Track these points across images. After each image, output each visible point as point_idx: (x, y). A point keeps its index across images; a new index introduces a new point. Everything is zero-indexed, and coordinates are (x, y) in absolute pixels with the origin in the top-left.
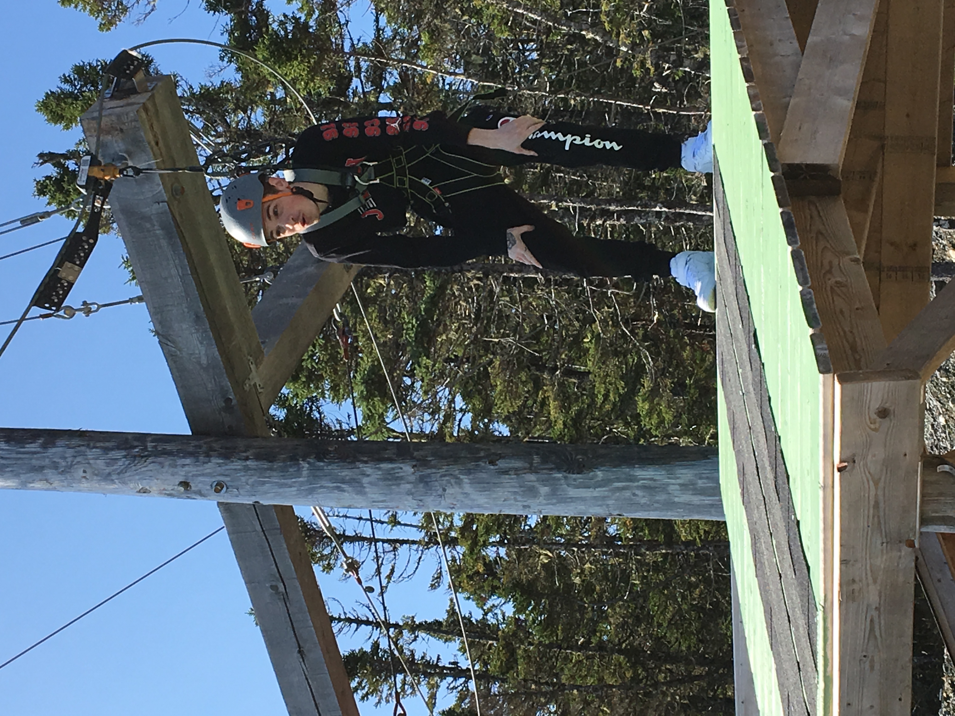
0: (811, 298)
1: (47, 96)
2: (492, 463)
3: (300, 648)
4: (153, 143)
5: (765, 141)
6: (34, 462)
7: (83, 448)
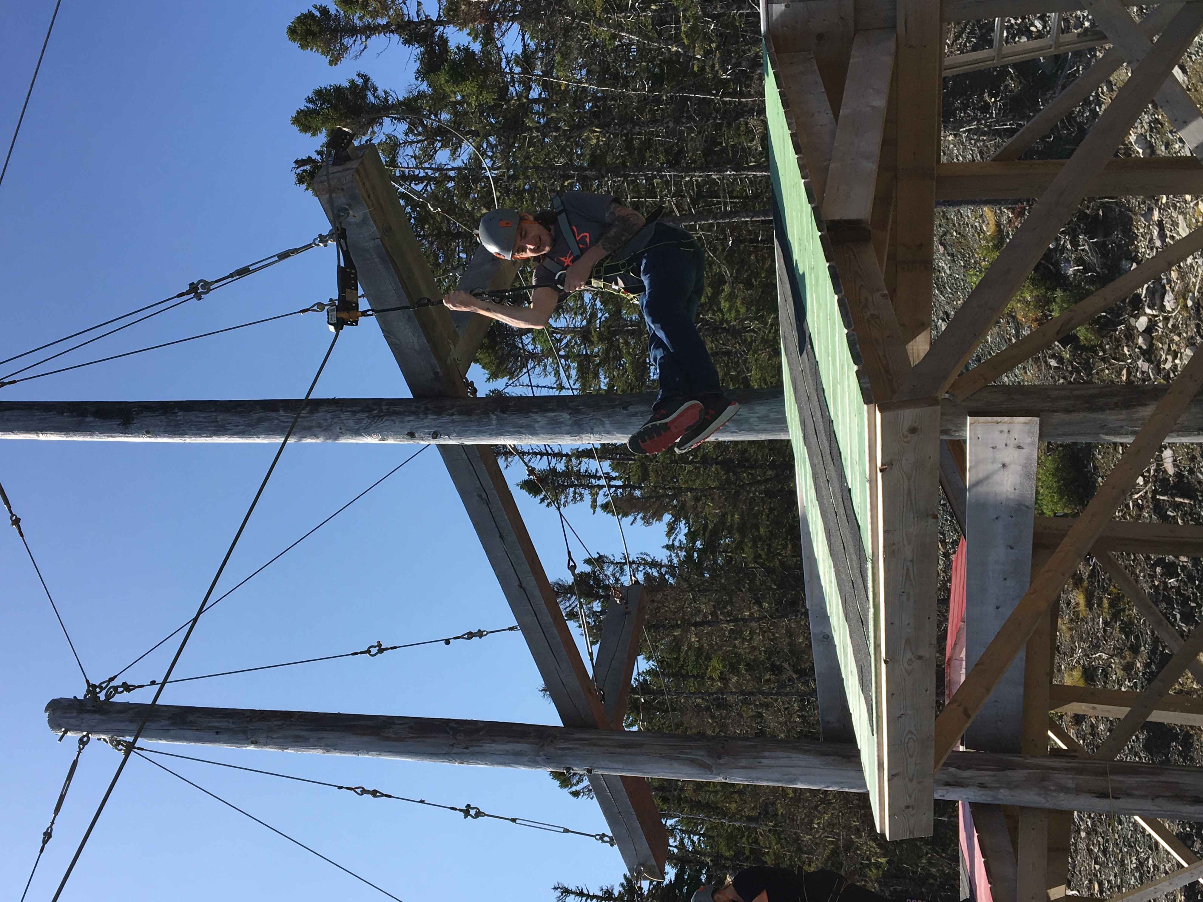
0: (854, 339)
1: (298, 113)
2: (625, 408)
3: (500, 533)
4: (366, 197)
5: (813, 205)
6: (305, 424)
7: (339, 412)
